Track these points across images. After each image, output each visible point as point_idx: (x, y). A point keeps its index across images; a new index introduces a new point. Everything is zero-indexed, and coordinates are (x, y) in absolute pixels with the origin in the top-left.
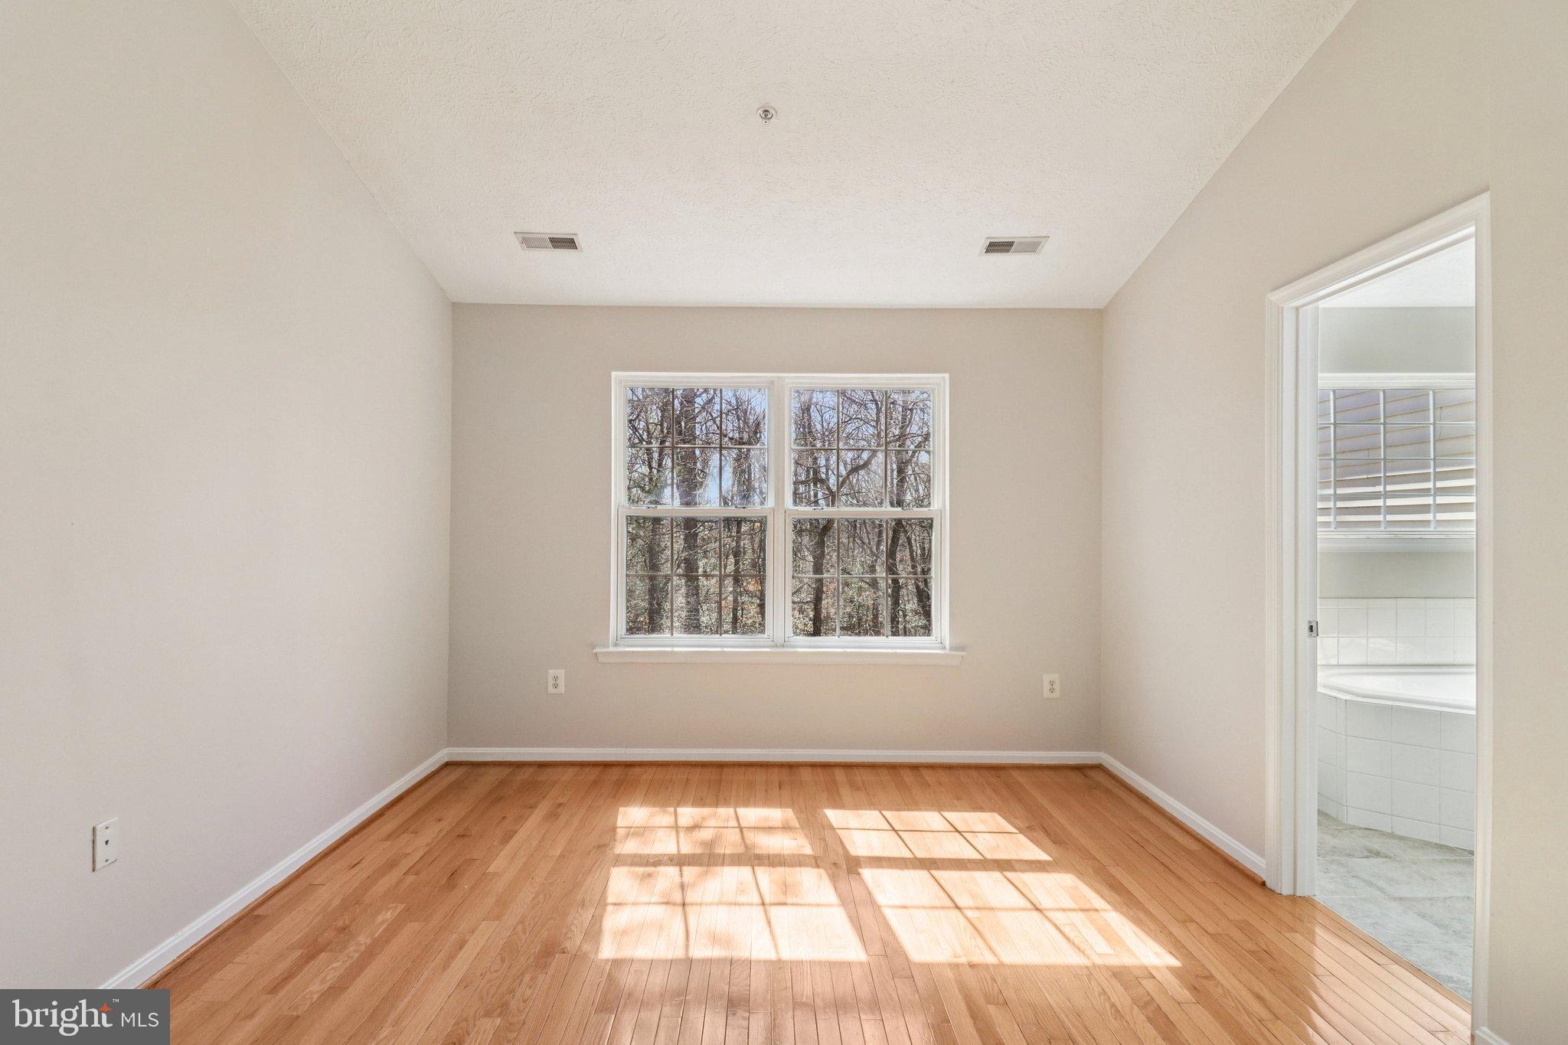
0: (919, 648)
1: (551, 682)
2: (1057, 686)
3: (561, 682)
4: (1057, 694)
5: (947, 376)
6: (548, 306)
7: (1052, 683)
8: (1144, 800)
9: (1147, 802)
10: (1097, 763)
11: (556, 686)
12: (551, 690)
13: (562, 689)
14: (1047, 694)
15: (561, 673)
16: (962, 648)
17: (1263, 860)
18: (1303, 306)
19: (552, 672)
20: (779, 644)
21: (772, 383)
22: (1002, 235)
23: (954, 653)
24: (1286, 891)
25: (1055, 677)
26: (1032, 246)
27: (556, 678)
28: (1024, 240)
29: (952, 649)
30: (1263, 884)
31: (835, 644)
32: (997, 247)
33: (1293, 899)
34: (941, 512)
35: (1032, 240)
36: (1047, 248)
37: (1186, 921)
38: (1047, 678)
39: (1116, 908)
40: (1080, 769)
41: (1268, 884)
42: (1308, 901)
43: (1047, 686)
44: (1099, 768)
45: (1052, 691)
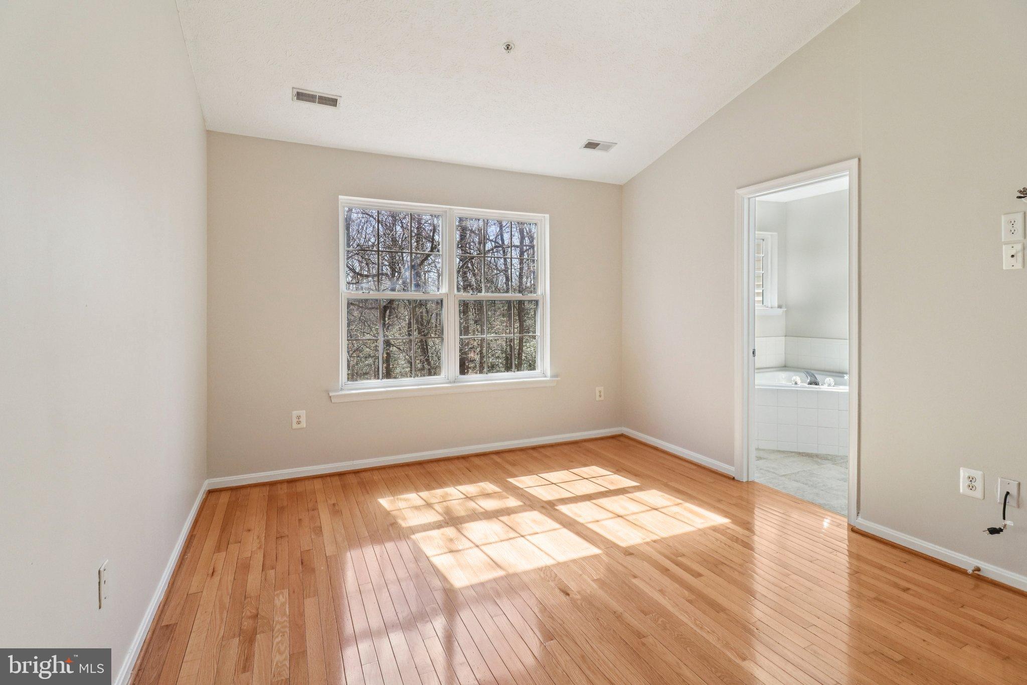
0: (532, 378)
1: (295, 420)
2: (602, 394)
3: (303, 420)
4: (602, 398)
5: (547, 216)
6: (271, 140)
7: (600, 392)
8: (656, 449)
9: (658, 450)
10: (621, 433)
11: (299, 423)
12: (295, 426)
13: (304, 424)
14: (598, 398)
15: (303, 413)
16: (556, 376)
17: (733, 468)
18: (752, 197)
19: (295, 413)
20: (452, 381)
21: (446, 212)
22: (595, 139)
23: (554, 379)
24: (745, 480)
25: (602, 388)
26: (607, 147)
27: (299, 417)
28: (605, 143)
29: (552, 377)
30: (734, 478)
31: (474, 379)
32: (591, 145)
33: (748, 482)
34: (544, 296)
35: (608, 144)
36: (613, 150)
37: (720, 501)
38: (598, 389)
39: (686, 501)
40: (613, 437)
41: (736, 478)
42: (753, 482)
43: (598, 394)
44: (622, 435)
45: (600, 396)
